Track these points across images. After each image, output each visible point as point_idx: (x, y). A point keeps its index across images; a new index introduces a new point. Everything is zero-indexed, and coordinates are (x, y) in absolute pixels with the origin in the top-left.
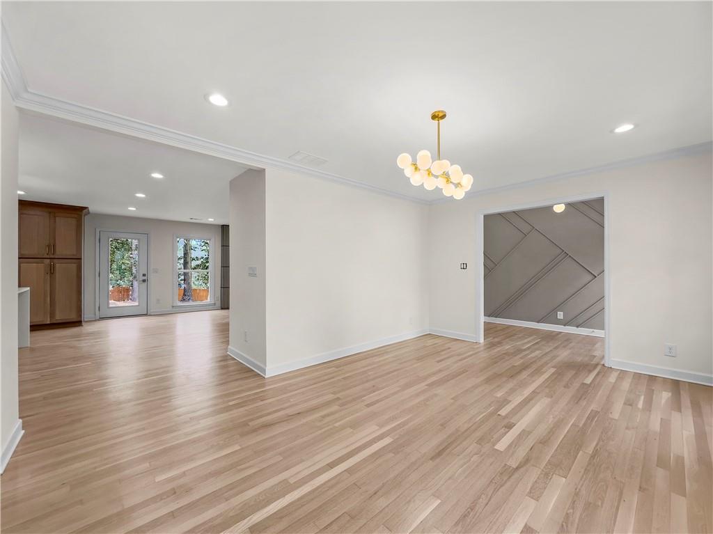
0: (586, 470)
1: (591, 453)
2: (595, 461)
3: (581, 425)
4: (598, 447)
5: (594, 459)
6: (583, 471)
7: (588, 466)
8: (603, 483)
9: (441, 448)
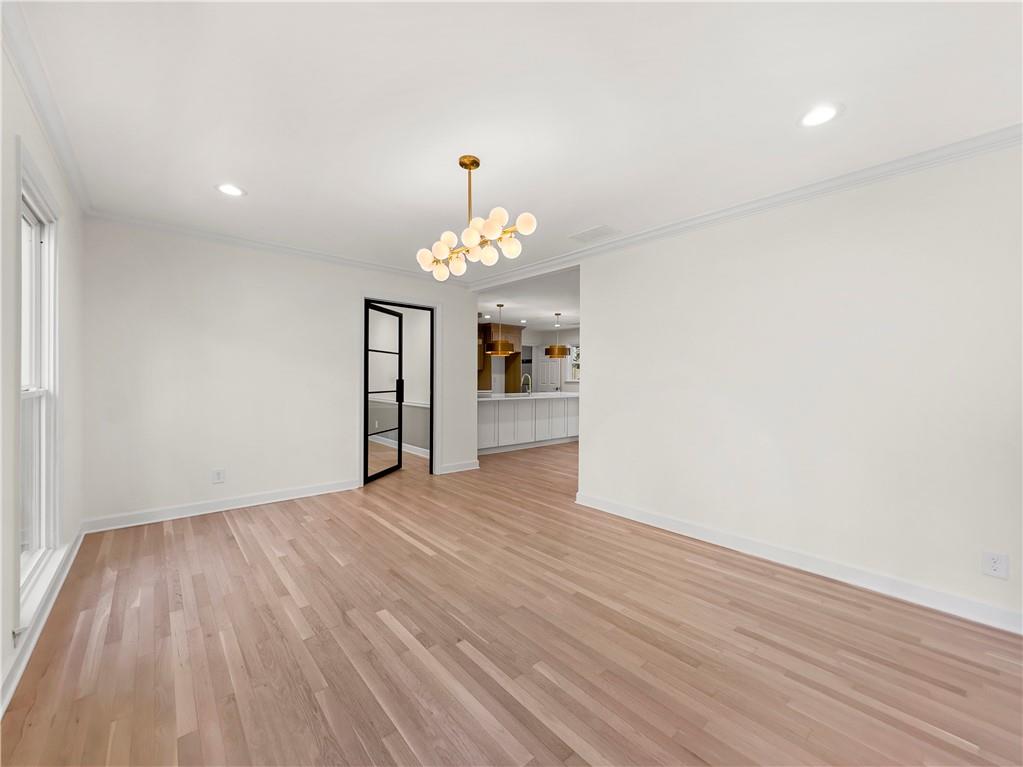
0: (299, 667)
1: (316, 694)
2: (301, 686)
3: (384, 740)
4: (318, 715)
5: (305, 689)
6: (300, 662)
7: (301, 671)
8: (271, 667)
9: (404, 577)
